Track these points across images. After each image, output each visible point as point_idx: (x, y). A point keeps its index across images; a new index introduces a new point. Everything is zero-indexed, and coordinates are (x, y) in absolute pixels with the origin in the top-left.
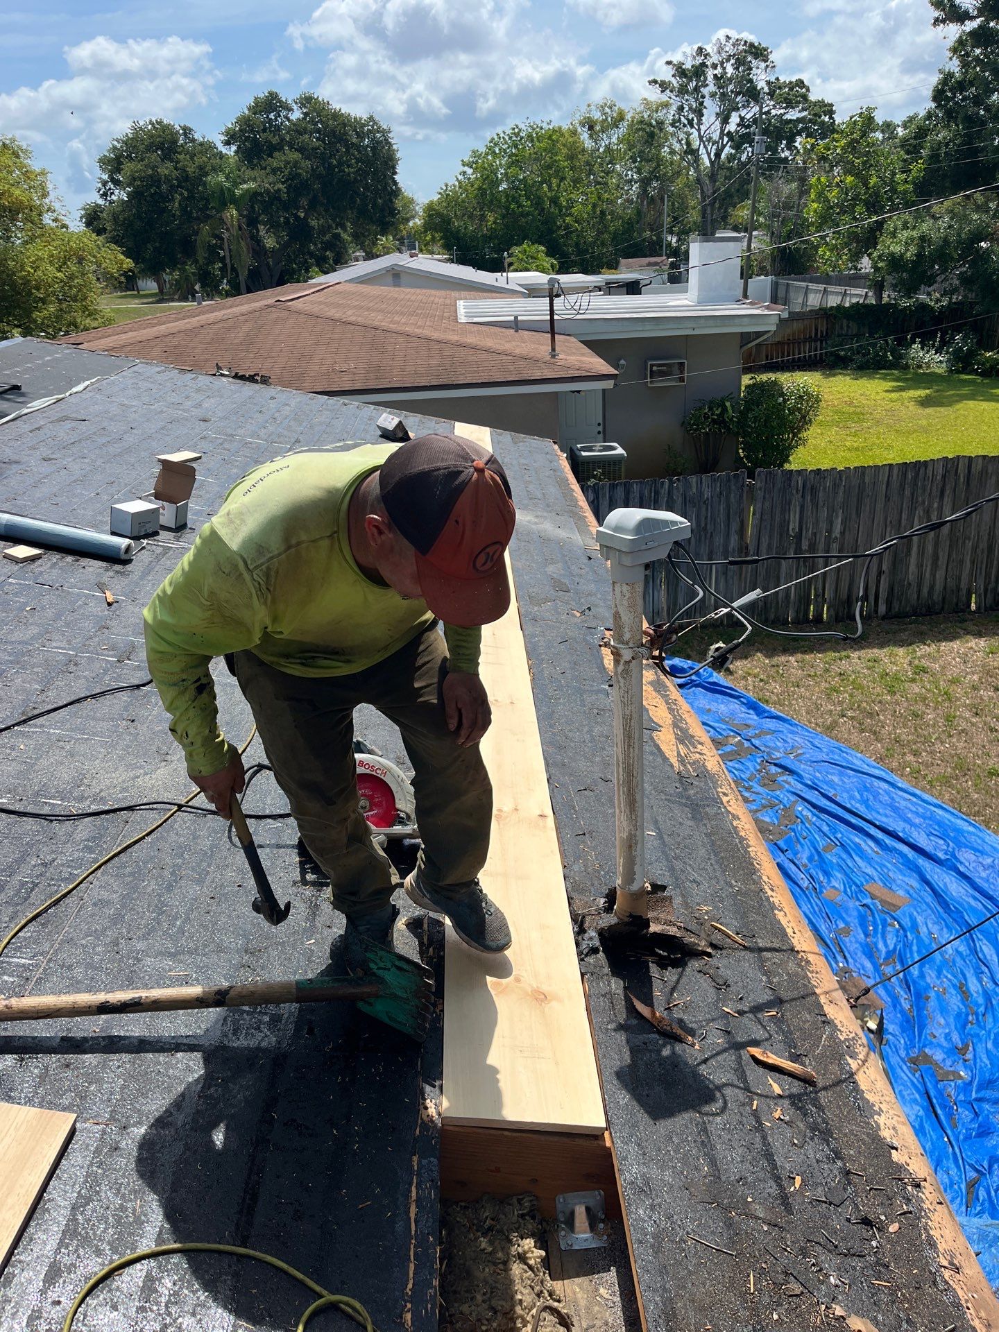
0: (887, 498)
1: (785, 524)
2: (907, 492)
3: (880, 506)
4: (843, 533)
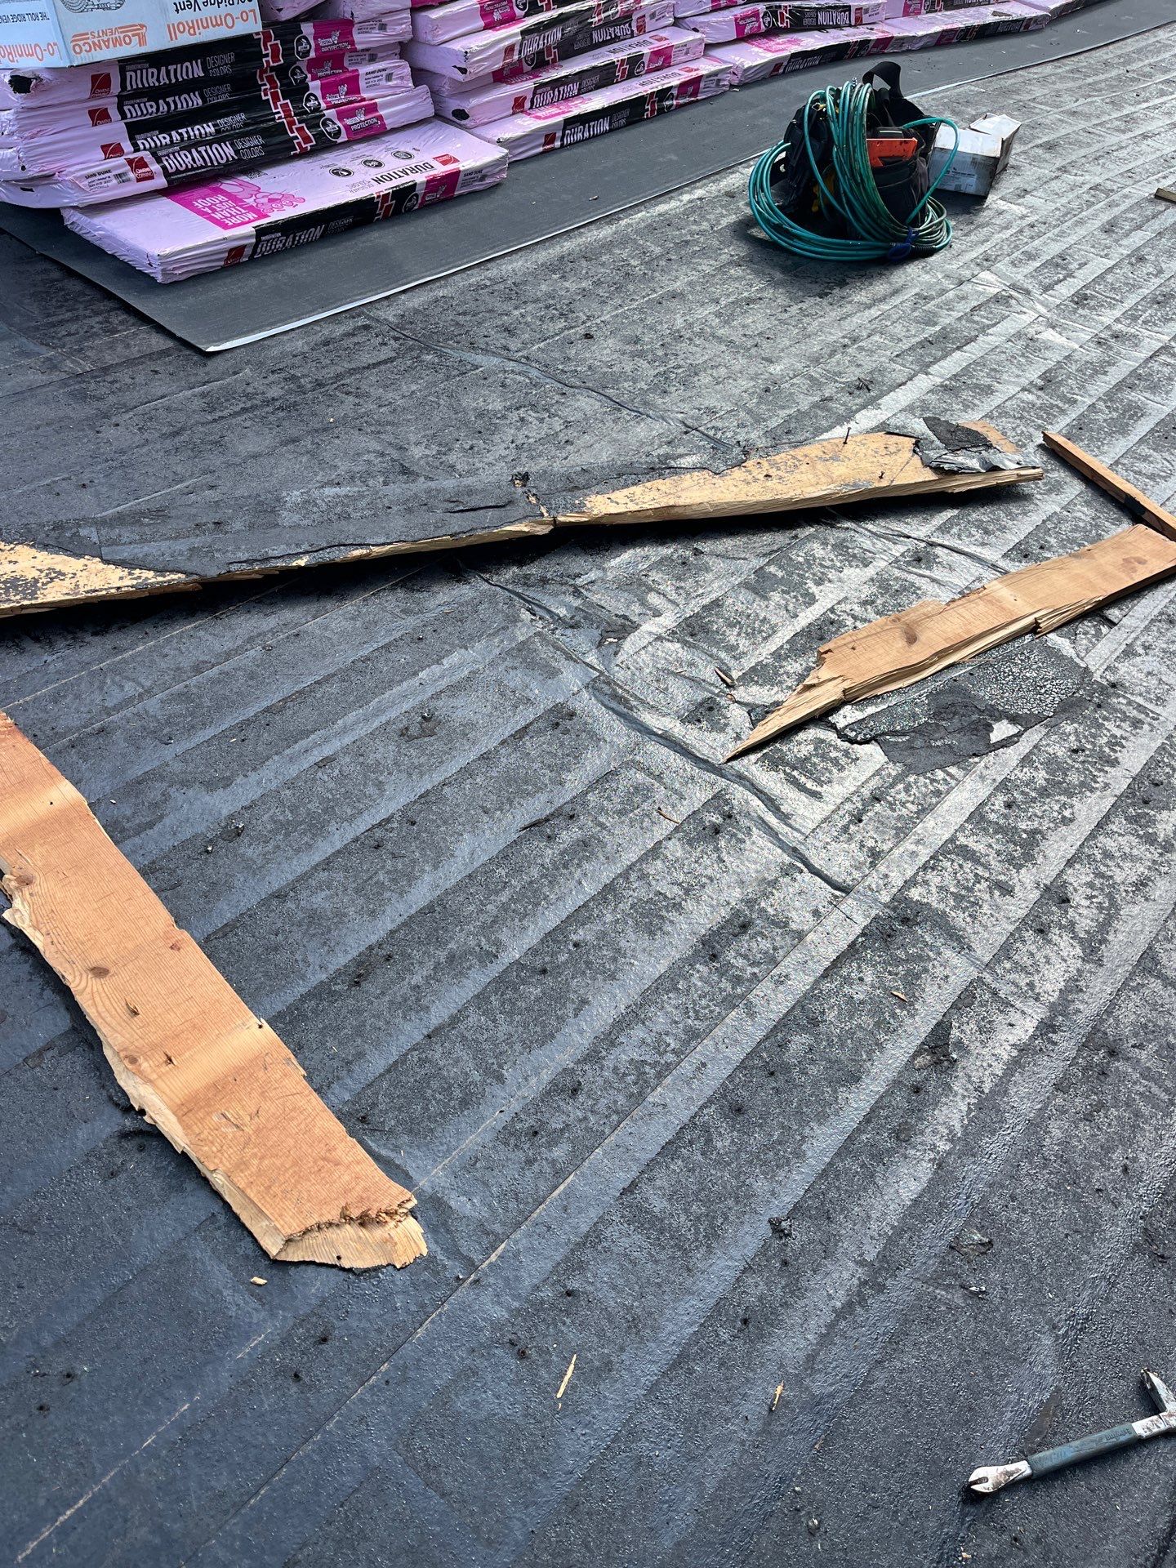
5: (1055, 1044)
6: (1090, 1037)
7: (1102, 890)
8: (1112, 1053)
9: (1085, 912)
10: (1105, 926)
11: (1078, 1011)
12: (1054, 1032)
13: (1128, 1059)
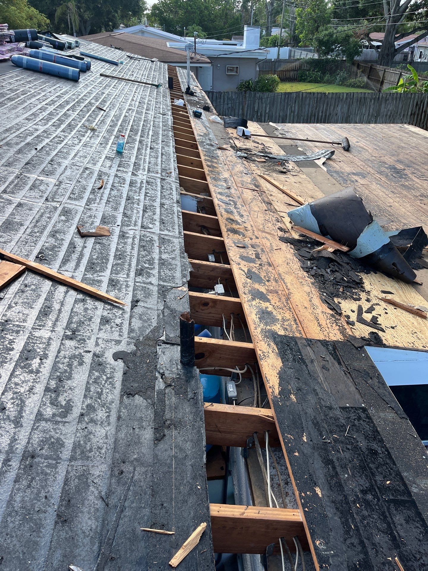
0: (281, 103)
1: (254, 108)
2: (286, 101)
3: (279, 105)
4: (269, 112)
5: (11, 465)
6: (23, 456)
7: (17, 398)
8: (33, 457)
9: (12, 409)
10: (20, 412)
11: (17, 448)
12: (10, 461)
13: (38, 456)
